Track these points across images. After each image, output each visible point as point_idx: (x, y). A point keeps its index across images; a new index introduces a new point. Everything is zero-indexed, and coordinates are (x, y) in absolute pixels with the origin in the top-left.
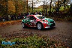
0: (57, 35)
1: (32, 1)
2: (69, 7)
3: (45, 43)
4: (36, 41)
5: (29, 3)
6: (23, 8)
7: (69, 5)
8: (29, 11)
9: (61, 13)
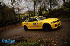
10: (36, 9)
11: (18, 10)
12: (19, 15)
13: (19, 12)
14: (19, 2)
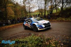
0: (51, 33)
1: (29, 7)
2: (60, 10)
3: (42, 40)
4: (34, 39)
5: (27, 8)
6: (21, 13)
7: (60, 8)
8: (27, 16)
9: (54, 15)
10: (46, 7)
12: (30, 14)
13: (30, 11)
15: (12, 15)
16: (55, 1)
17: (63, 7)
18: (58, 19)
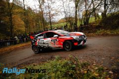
0: (89, 55)
3: (74, 66)
5: (45, 15)
6: (36, 24)
11: (50, 16)
12: (51, 25)
13: (50, 19)
14: (50, 2)
15: (20, 27)
16: (92, 2)
17: (105, 11)
18: (99, 32)
